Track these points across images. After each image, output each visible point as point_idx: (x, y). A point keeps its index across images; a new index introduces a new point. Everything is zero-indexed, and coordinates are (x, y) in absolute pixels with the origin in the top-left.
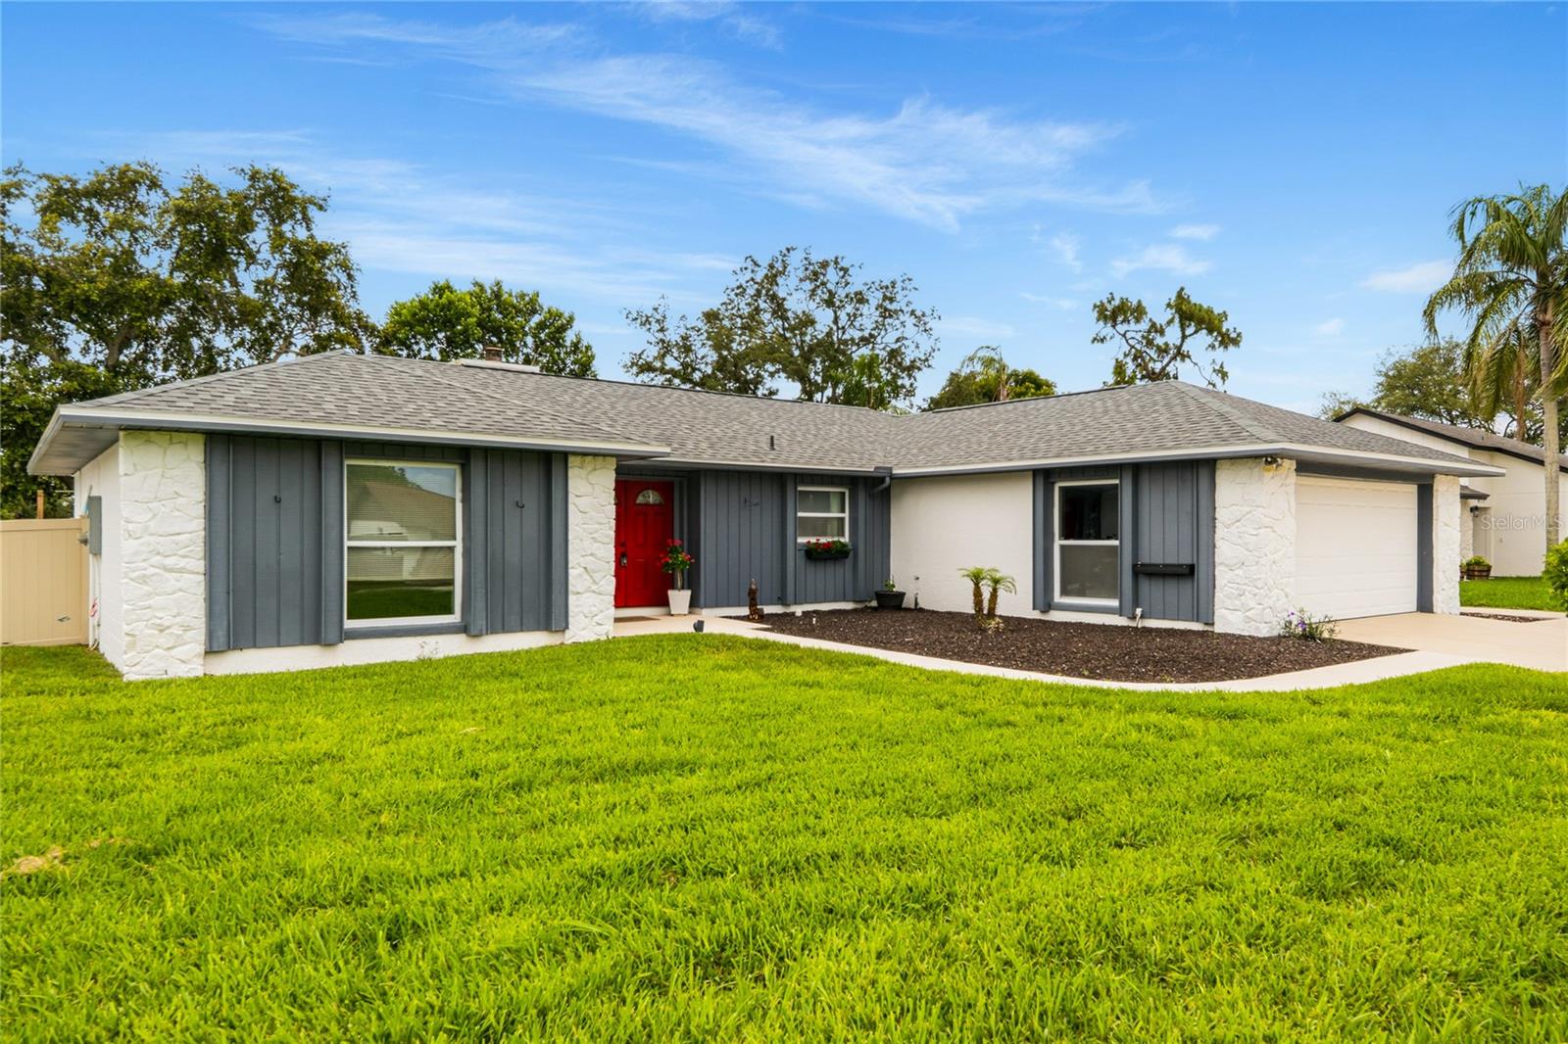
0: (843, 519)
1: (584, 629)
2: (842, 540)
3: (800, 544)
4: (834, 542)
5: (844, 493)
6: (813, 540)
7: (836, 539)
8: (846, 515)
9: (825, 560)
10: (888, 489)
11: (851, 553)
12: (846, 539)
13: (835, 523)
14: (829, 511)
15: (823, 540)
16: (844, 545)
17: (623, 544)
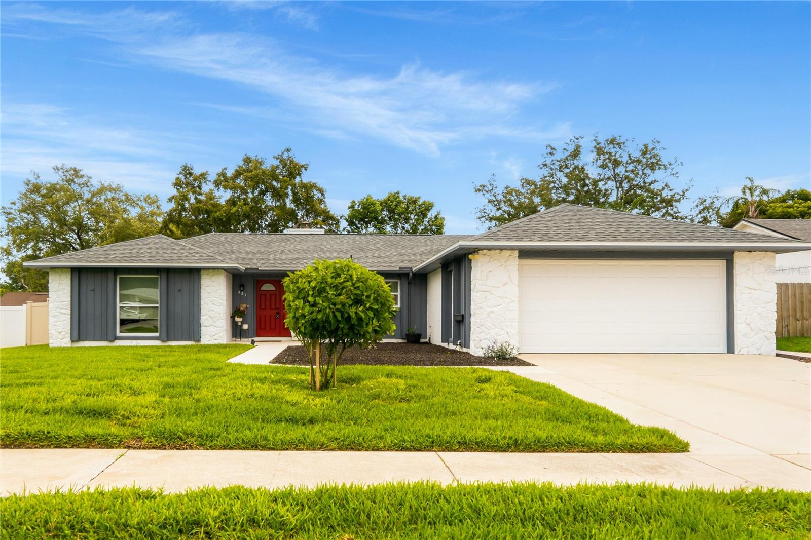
1: (209, 341)
17: (278, 309)
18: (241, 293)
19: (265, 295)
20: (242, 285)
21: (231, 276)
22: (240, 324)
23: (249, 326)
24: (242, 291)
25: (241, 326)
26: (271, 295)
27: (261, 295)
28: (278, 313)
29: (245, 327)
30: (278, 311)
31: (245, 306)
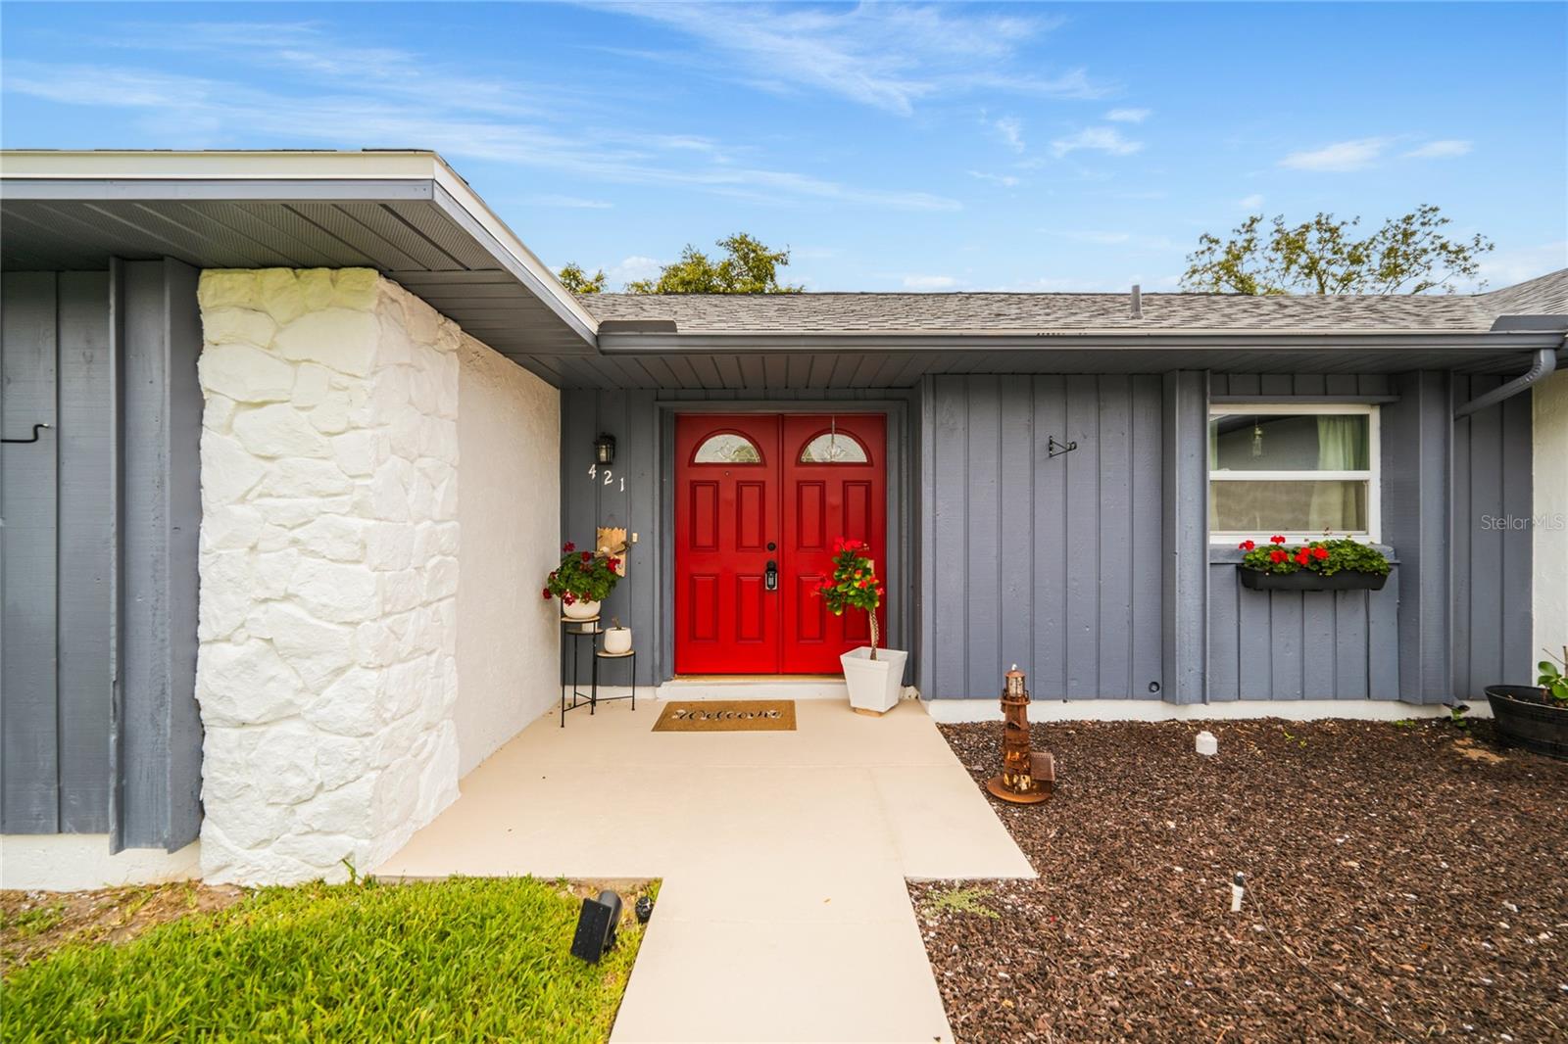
0: (1360, 487)
1: (264, 842)
2: (1360, 539)
3: (1216, 551)
4: (1332, 546)
5: (1363, 420)
6: (1262, 539)
7: (1338, 536)
8: (1373, 475)
9: (1303, 592)
10: (1525, 399)
11: (1393, 577)
12: (1372, 536)
13: (1335, 498)
14: (1314, 467)
15: (1295, 540)
16: (1366, 555)
17: (772, 547)
18: (600, 476)
19: (715, 485)
20: (610, 440)
21: (553, 395)
22: (589, 628)
23: (635, 640)
24: (608, 464)
25: (597, 638)
26: (740, 485)
27: (694, 485)
28: (771, 568)
29: (618, 641)
30: (772, 556)
31: (618, 536)
